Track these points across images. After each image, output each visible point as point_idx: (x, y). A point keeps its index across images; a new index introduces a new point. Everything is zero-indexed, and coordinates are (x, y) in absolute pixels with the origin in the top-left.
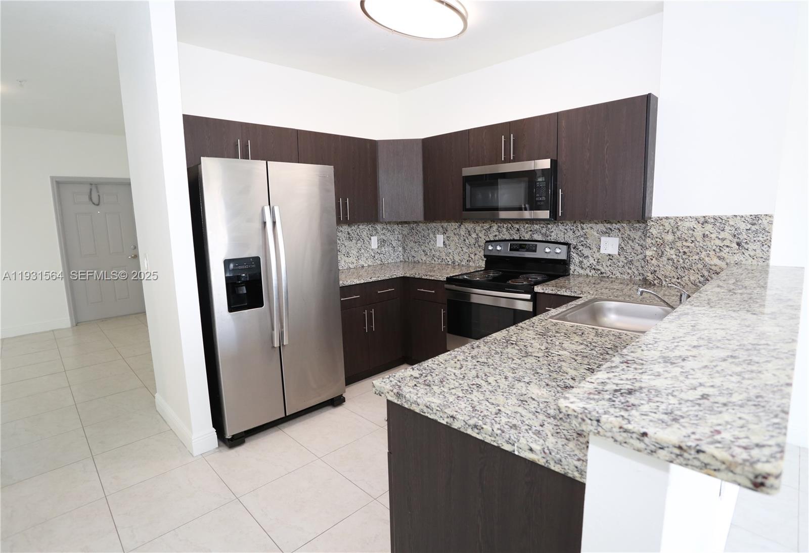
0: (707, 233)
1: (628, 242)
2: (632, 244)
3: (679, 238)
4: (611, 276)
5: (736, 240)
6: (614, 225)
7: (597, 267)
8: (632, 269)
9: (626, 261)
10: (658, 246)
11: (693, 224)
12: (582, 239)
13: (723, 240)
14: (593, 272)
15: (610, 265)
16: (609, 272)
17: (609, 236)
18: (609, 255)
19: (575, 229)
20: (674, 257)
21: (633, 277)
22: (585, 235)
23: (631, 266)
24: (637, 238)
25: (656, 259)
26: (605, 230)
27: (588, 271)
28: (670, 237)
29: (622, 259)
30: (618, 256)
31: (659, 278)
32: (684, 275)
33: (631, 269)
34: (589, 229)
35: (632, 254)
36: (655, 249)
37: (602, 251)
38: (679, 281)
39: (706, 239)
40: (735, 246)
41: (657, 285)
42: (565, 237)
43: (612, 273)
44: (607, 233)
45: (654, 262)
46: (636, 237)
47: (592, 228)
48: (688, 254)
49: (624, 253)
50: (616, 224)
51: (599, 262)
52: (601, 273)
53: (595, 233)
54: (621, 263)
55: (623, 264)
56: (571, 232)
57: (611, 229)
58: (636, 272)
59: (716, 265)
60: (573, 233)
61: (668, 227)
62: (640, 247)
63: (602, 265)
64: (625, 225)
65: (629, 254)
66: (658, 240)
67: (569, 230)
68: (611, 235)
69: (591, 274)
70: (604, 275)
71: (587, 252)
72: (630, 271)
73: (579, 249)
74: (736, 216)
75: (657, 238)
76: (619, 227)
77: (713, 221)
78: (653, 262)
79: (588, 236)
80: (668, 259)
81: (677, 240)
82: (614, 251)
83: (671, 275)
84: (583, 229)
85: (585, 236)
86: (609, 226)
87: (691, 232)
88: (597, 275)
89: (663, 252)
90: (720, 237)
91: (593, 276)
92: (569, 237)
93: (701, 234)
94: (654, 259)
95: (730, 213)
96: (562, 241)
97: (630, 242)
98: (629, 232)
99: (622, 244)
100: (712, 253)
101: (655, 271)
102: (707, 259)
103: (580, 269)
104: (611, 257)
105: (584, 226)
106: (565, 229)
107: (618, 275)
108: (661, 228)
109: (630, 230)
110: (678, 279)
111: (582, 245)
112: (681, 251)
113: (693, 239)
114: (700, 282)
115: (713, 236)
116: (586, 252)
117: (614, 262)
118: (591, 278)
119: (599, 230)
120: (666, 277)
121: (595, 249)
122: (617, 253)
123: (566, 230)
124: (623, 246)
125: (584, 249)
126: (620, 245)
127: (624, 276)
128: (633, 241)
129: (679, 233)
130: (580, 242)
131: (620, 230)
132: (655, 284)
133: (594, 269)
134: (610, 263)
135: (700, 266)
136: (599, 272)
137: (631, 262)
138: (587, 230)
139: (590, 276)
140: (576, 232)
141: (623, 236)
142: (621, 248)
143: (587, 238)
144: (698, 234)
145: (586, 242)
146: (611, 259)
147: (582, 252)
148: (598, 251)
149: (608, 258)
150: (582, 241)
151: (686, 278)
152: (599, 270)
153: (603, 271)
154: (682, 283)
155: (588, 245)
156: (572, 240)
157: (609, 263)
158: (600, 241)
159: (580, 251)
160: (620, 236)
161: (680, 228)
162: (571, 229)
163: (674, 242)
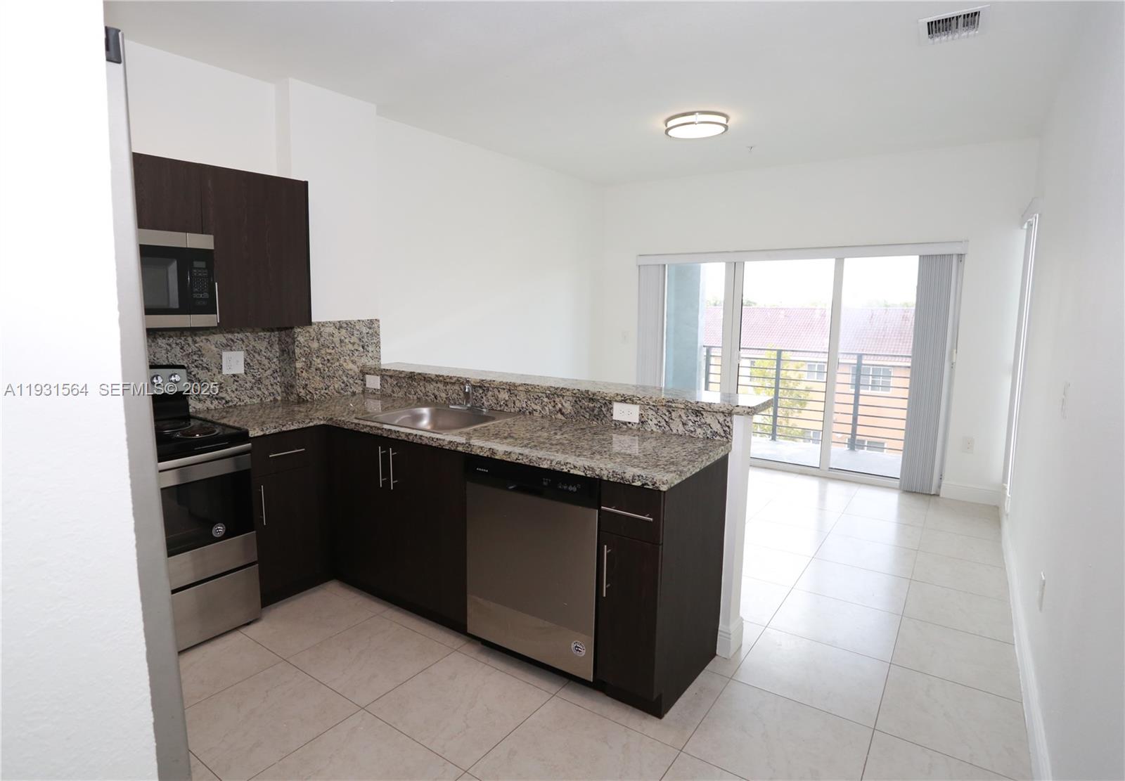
0: (343, 338)
1: (254, 356)
2: (259, 358)
3: (322, 345)
4: (239, 403)
5: (362, 343)
6: (236, 334)
7: (220, 395)
8: (262, 390)
9: (253, 381)
10: (307, 355)
11: (331, 329)
12: (195, 357)
13: (353, 344)
14: (216, 402)
15: (236, 390)
16: (235, 399)
17: (231, 350)
18: (234, 375)
19: (183, 343)
20: (320, 366)
21: (264, 399)
22: (200, 351)
23: (260, 386)
24: (263, 350)
25: (306, 371)
26: (225, 341)
27: (208, 402)
28: (315, 345)
29: (250, 378)
30: (245, 376)
31: (310, 392)
32: (330, 384)
33: (260, 389)
34: (204, 341)
35: (260, 370)
36: (304, 359)
37: (225, 371)
38: (327, 391)
39: (343, 344)
40: (361, 349)
41: (310, 400)
42: (170, 357)
43: (240, 399)
44: (229, 346)
45: (305, 374)
46: (261, 348)
47: (207, 340)
48: (331, 361)
49: (252, 371)
50: (238, 333)
51: (222, 388)
52: (227, 402)
53: (213, 347)
54: (249, 384)
55: (251, 385)
56: (178, 348)
57: (232, 341)
58: (266, 393)
59: (351, 370)
60: (181, 349)
61: (313, 334)
62: (267, 361)
63: (226, 390)
64: (248, 334)
65: (256, 371)
66: (306, 349)
67: (174, 346)
68: (234, 348)
69: (213, 407)
70: (230, 404)
71: (205, 374)
72: (259, 393)
73: (193, 373)
74: (359, 321)
75: (304, 346)
76: (241, 336)
77: (345, 326)
78: (303, 374)
79: (203, 352)
80: (316, 370)
81: (321, 347)
82: (239, 369)
83: (320, 387)
84: (195, 342)
85: (199, 353)
86: (230, 336)
87: (331, 338)
88: (221, 406)
89: (311, 363)
90: (352, 341)
91: (216, 409)
92: (176, 356)
93: (338, 339)
94: (304, 372)
95: (356, 319)
96: (164, 364)
97: (256, 355)
98: (253, 343)
99: (248, 359)
100: (347, 358)
101: (306, 385)
102: (345, 364)
103: (197, 402)
104: (236, 378)
105: (197, 339)
106: (167, 344)
107: (247, 400)
108: (307, 335)
109: (255, 340)
110: (326, 389)
111: (197, 367)
112: (326, 359)
113: (333, 345)
114: (342, 389)
115: (347, 341)
116: (202, 375)
117: (240, 384)
118: (213, 412)
119: (218, 342)
120: (316, 389)
121: (215, 370)
122: (243, 372)
123: (170, 345)
124: (249, 361)
125: (200, 372)
126: (245, 360)
127: (254, 400)
128: (259, 354)
129: (322, 340)
130: (193, 363)
131: (243, 341)
132: (307, 400)
133: (217, 399)
134: (236, 387)
135: (341, 372)
136: (224, 401)
137: (259, 381)
138: (201, 344)
139: (211, 410)
140: (185, 348)
141: (247, 348)
142: (247, 364)
143: (203, 355)
144: (336, 340)
145: (202, 360)
146: (237, 381)
147: (197, 376)
148: (219, 373)
149: (232, 380)
150: (196, 360)
151: (332, 388)
152: (223, 398)
153: (228, 398)
154: (329, 393)
155: (205, 365)
156: (181, 361)
157: (234, 387)
158: (221, 358)
159: (194, 376)
160: (244, 348)
161: (323, 334)
162: (177, 344)
163: (319, 350)
